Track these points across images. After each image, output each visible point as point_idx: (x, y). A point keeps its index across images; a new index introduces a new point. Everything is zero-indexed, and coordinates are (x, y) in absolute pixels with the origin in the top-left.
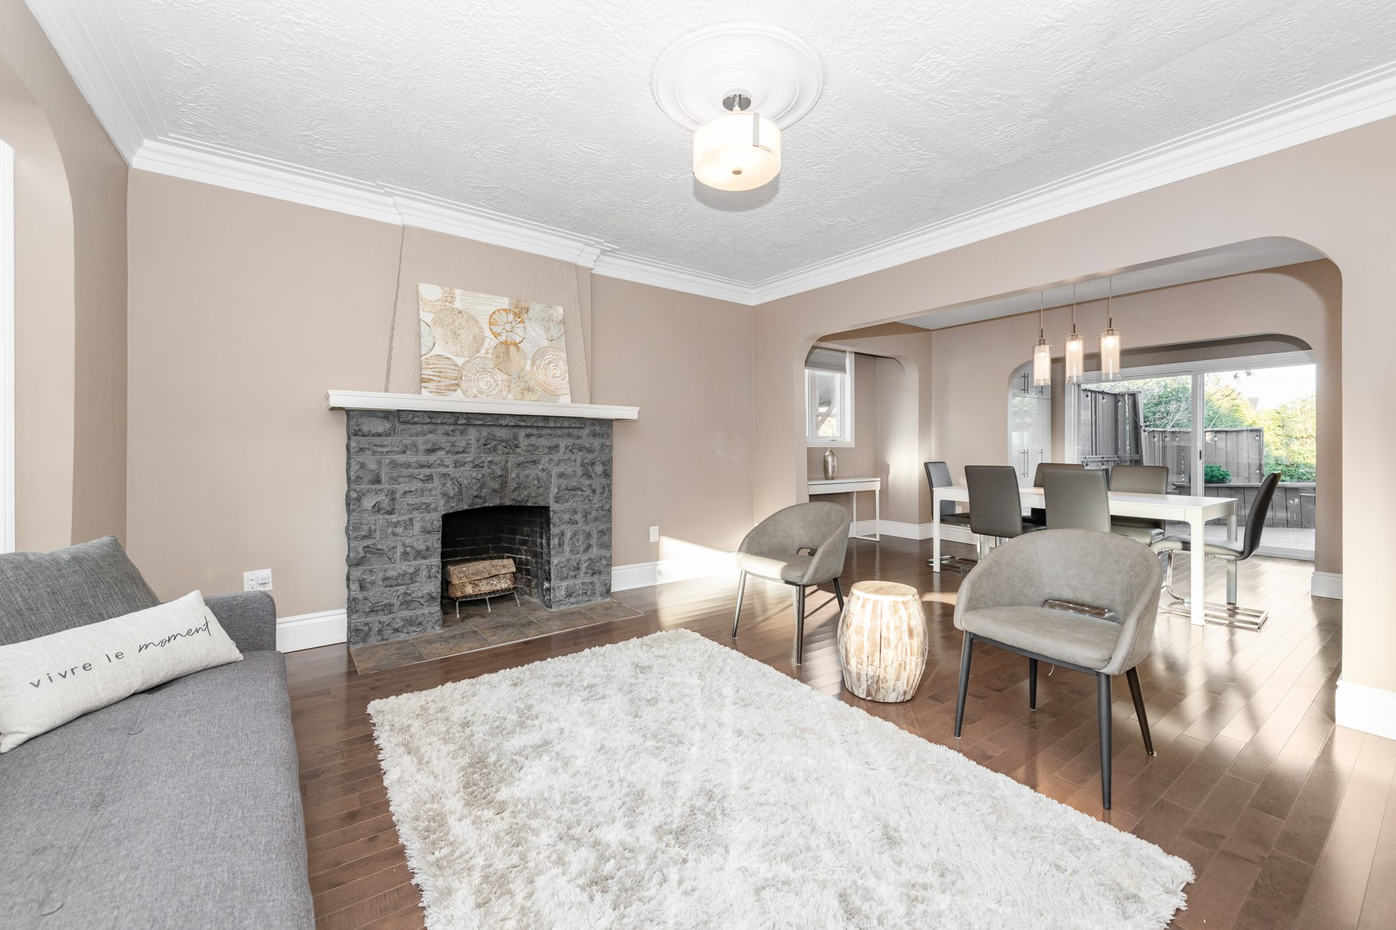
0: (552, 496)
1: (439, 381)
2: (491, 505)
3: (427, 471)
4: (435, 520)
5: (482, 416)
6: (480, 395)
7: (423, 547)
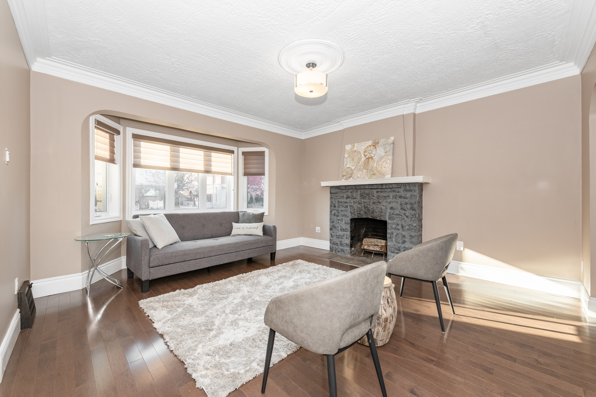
0: (387, 217)
1: (347, 176)
2: (364, 217)
3: (346, 204)
4: (348, 220)
5: (359, 186)
6: (357, 179)
7: (344, 228)
